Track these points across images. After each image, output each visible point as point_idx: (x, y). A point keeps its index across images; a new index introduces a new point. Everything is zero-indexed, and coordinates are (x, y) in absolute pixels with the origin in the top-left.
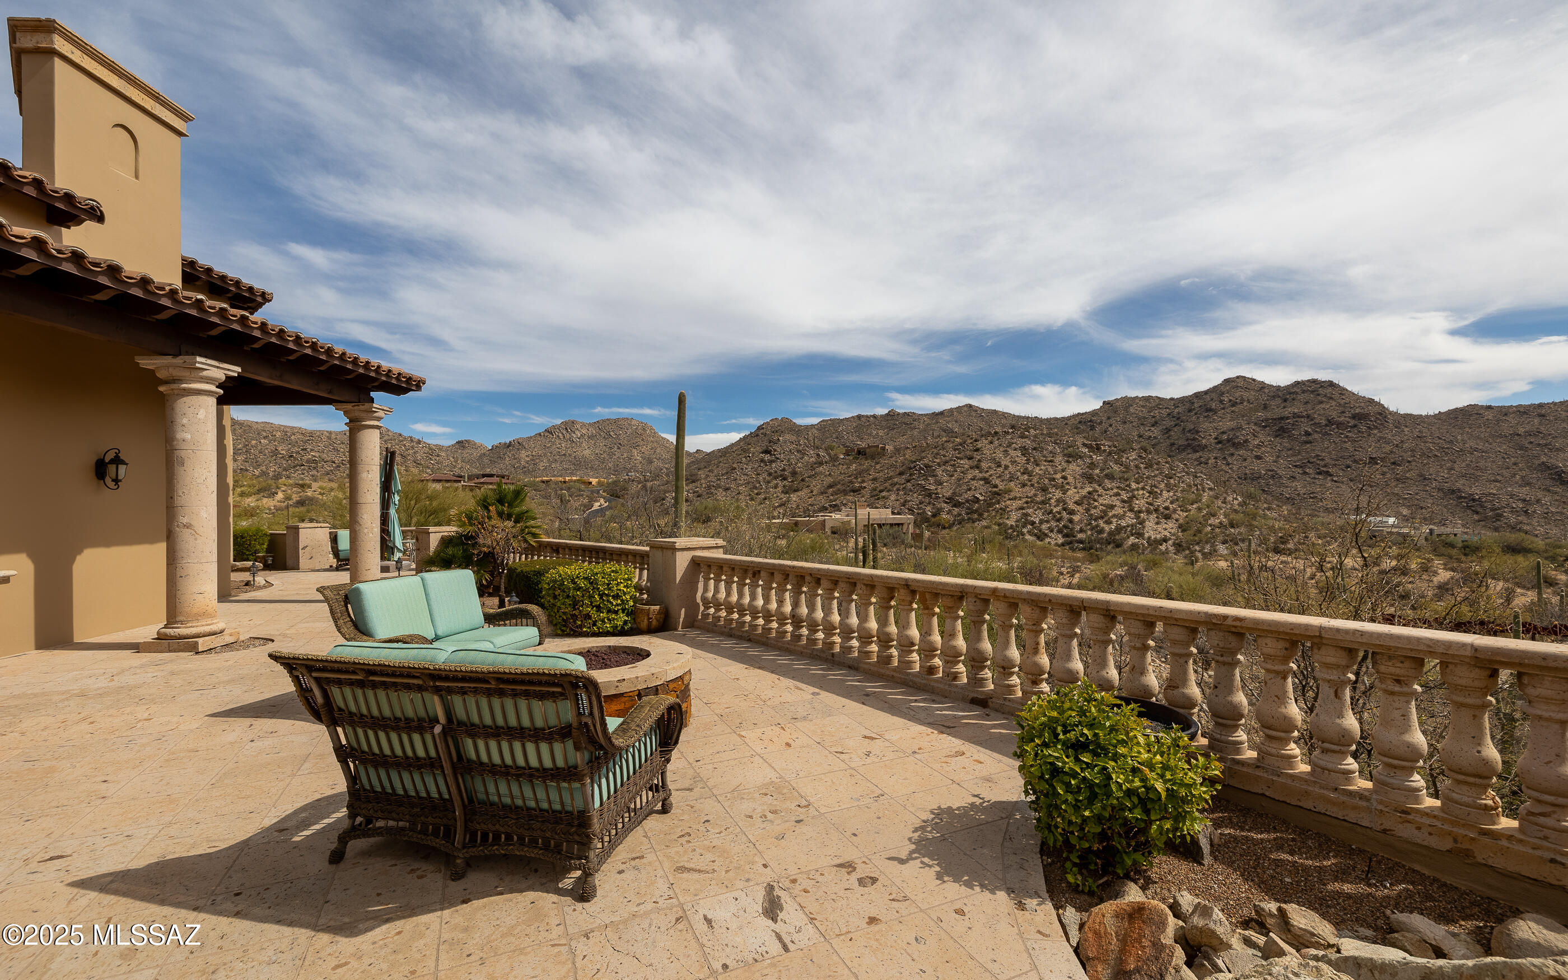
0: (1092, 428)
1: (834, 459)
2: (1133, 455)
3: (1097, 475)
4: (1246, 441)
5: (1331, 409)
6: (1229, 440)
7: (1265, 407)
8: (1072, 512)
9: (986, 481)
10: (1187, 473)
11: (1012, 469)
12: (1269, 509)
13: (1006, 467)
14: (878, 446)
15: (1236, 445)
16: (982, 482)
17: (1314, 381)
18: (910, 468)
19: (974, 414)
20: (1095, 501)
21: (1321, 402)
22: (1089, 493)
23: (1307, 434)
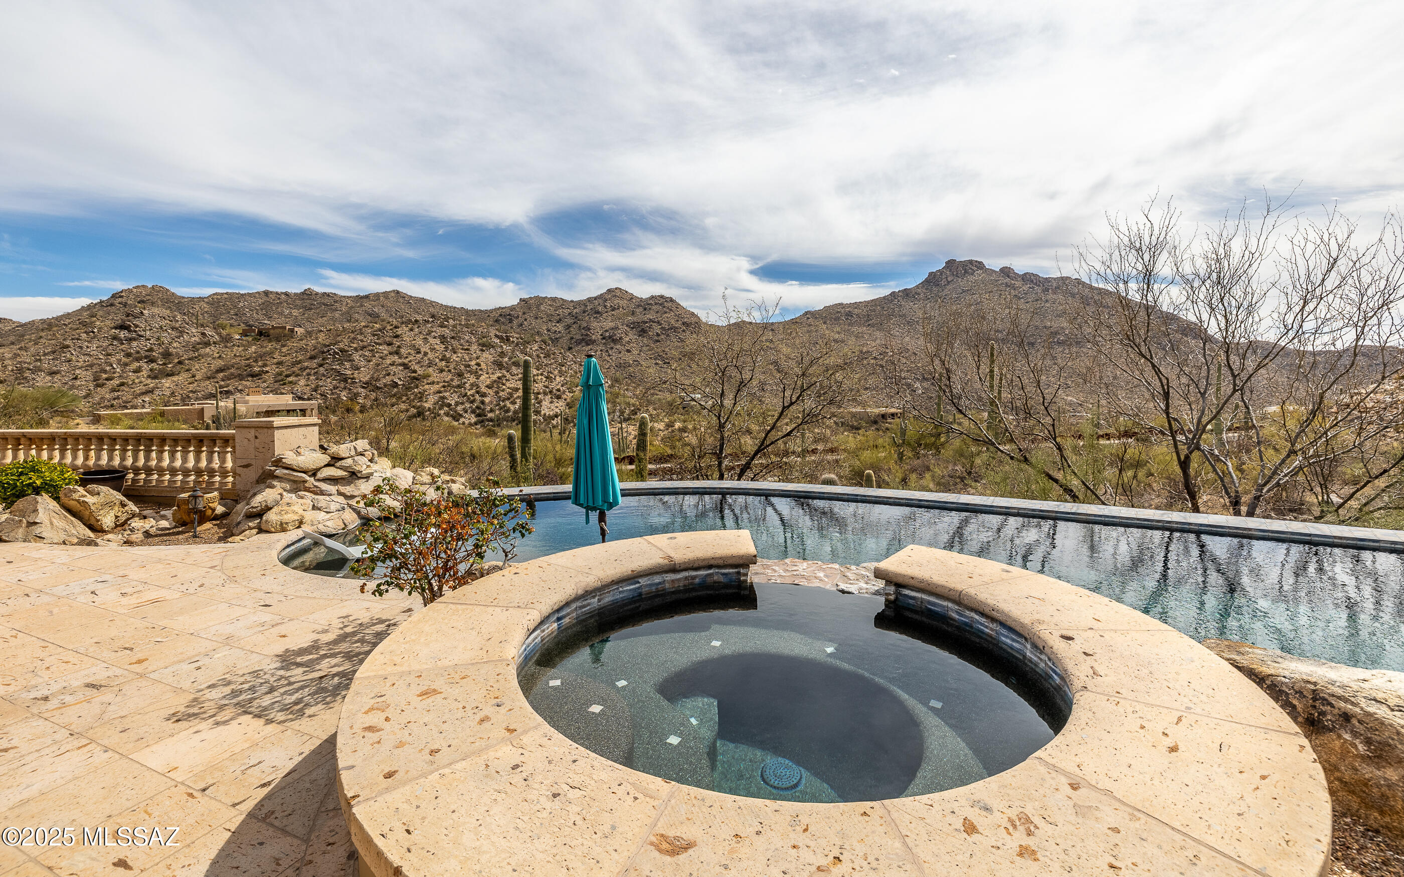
0: (511, 321)
1: (226, 339)
2: (535, 347)
3: (506, 363)
4: (621, 338)
5: (669, 318)
6: (610, 337)
7: (633, 313)
8: (484, 395)
9: (406, 366)
10: (575, 362)
11: (431, 355)
12: (627, 390)
13: (426, 354)
14: (285, 328)
15: (615, 341)
16: (401, 368)
17: (662, 297)
18: (323, 352)
19: (401, 300)
20: (504, 384)
21: (666, 313)
22: (499, 378)
23: (658, 335)
